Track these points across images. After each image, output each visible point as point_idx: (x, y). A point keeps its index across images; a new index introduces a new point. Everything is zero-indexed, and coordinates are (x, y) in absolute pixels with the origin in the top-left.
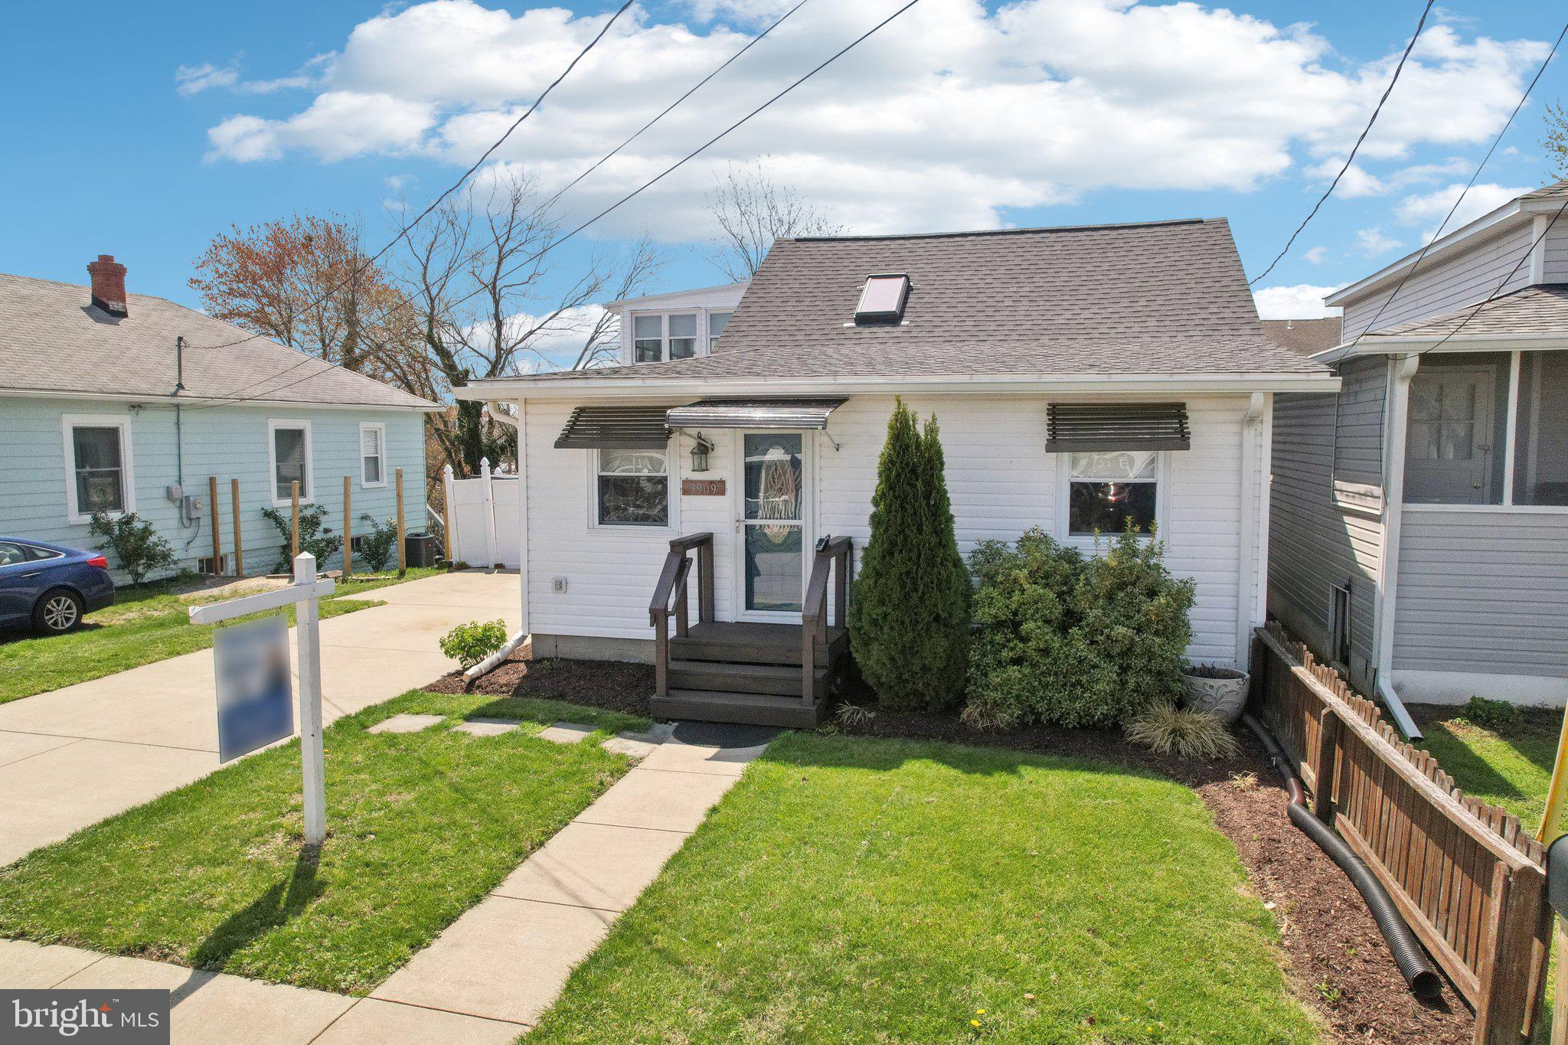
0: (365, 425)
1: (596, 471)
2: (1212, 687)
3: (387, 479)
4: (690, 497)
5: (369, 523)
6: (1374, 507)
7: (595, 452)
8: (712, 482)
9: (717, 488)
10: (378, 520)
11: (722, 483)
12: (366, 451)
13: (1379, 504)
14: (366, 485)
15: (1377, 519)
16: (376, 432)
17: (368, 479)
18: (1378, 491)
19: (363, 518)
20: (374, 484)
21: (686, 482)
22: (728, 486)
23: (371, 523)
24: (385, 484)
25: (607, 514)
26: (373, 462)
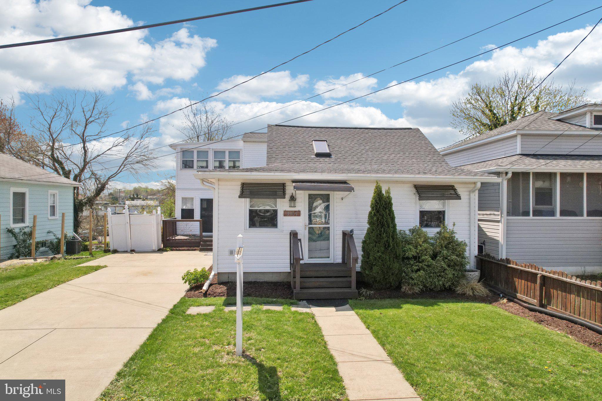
0: (51, 191)
1: (248, 208)
2: (471, 275)
3: (58, 216)
4: (286, 217)
5: (51, 234)
6: (498, 218)
7: (248, 200)
8: (295, 211)
9: (297, 214)
10: (56, 233)
11: (299, 212)
12: (50, 203)
13: (499, 217)
14: (50, 218)
15: (498, 222)
16: (54, 195)
17: (51, 216)
18: (499, 213)
19: (48, 232)
20: (53, 218)
21: (285, 211)
22: (302, 213)
23: (52, 234)
24: (58, 217)
25: (252, 224)
26: (53, 208)
